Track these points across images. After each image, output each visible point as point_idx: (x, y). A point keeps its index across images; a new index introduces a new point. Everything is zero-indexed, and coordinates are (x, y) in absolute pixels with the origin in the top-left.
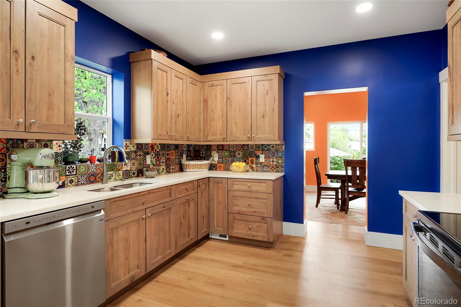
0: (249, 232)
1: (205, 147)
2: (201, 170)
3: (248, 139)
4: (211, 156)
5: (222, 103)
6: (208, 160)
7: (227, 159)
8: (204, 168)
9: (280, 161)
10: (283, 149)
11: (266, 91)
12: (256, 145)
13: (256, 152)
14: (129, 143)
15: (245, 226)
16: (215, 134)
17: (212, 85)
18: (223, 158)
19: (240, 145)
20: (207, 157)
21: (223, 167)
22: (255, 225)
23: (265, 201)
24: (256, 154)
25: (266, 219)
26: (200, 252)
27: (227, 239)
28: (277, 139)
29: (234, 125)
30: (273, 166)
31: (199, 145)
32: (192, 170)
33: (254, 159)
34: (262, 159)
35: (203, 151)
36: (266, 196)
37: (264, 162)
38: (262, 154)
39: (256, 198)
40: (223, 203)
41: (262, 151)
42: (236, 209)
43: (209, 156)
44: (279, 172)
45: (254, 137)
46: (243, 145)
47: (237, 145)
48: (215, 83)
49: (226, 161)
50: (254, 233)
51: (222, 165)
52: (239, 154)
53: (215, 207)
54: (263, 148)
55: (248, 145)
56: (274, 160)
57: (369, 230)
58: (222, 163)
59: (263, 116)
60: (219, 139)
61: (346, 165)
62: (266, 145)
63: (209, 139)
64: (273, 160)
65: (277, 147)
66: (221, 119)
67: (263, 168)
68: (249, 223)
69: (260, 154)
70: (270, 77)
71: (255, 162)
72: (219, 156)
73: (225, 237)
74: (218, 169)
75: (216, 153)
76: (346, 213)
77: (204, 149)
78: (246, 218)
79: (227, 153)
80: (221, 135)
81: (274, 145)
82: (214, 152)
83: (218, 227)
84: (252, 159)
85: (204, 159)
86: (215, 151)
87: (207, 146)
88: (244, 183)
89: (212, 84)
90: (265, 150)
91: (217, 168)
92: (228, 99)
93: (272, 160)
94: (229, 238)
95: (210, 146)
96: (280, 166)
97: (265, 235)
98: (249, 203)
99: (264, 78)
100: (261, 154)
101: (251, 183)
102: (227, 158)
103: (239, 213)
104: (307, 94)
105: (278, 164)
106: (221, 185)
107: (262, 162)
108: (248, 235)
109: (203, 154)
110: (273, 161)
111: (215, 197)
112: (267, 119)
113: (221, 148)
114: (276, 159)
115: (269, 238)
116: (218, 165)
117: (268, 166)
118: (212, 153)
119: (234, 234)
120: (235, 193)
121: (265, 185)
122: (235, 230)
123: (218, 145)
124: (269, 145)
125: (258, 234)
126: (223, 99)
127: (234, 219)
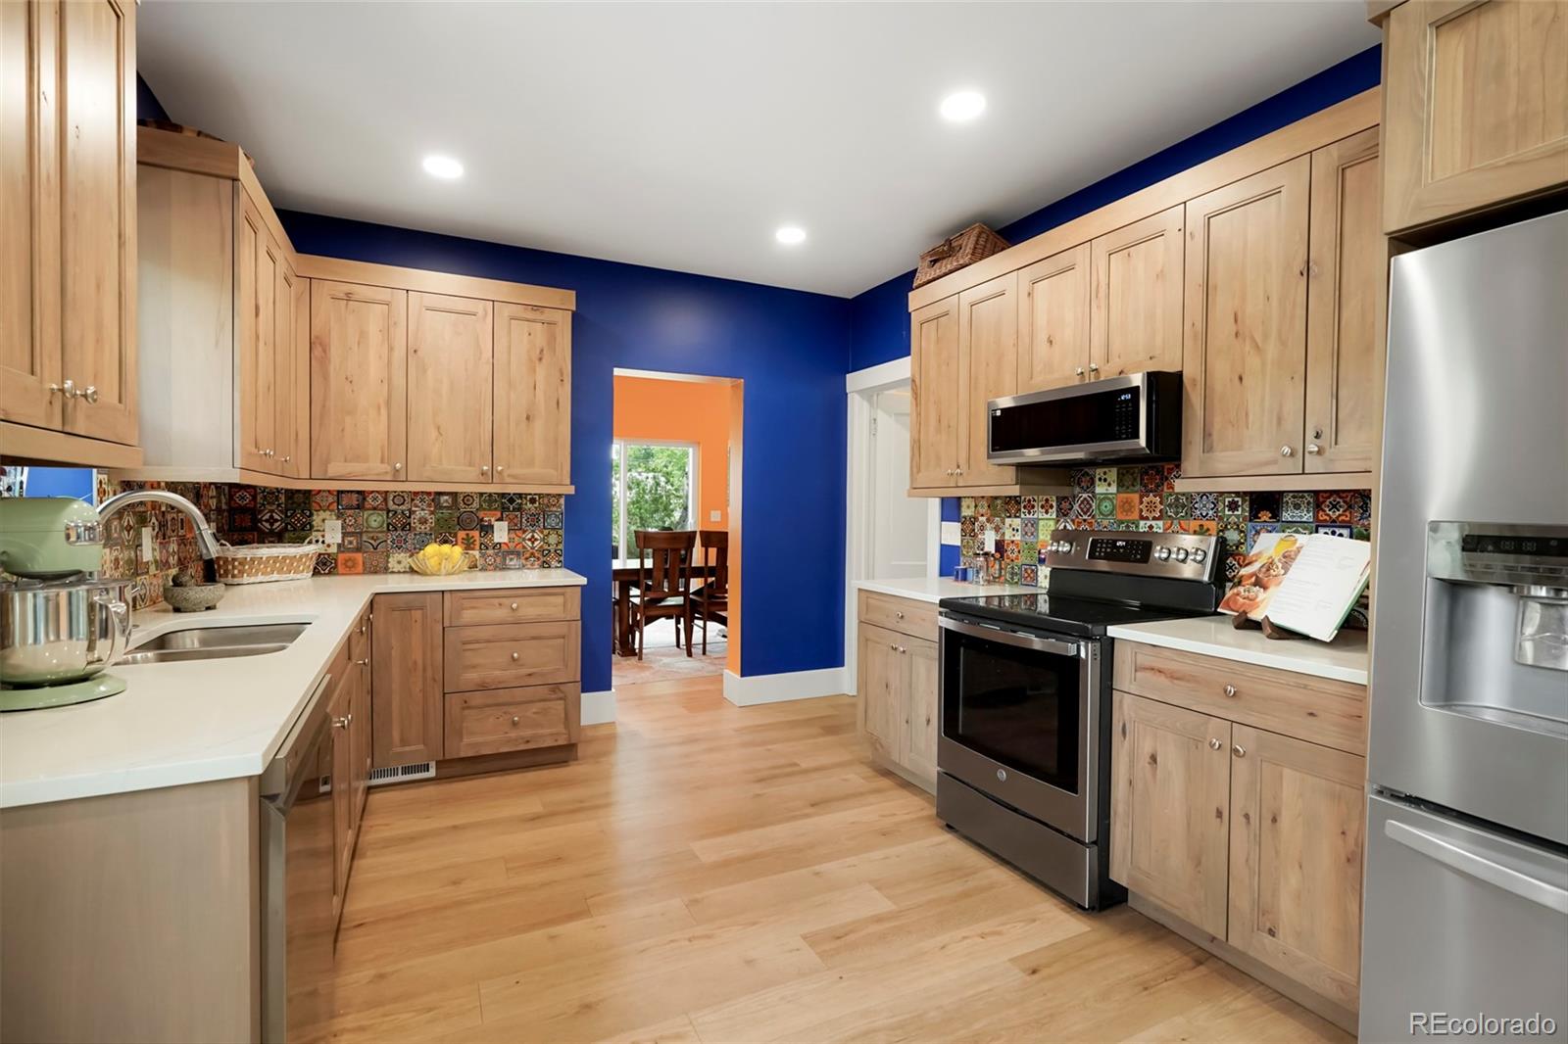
0: (515, 734)
1: (283, 499)
2: (292, 575)
3: (482, 479)
4: (312, 527)
5: (389, 363)
6: (300, 540)
7: (378, 538)
8: (301, 568)
9: (553, 539)
10: (560, 507)
11: (538, 352)
12: (481, 494)
13: (481, 514)
14: (106, 476)
15: (501, 719)
16: (359, 459)
17: (350, 298)
18: (361, 533)
19: (429, 494)
20: (297, 532)
21: (361, 563)
22: (533, 711)
23: (562, 640)
24: (482, 520)
25: (562, 687)
26: (387, 825)
27: (432, 773)
28: (568, 481)
29: (434, 434)
30: (532, 554)
32: (260, 578)
33: (476, 534)
34: (501, 533)
35: (272, 511)
36: (561, 629)
37: (506, 541)
38: (500, 519)
39: (534, 638)
40: (424, 670)
41: (499, 515)
42: (473, 676)
43: (303, 529)
44: (550, 567)
45: (500, 473)
46: (439, 493)
47: (425, 494)
48: (362, 292)
49: (375, 544)
50: (528, 733)
51: (359, 557)
52: (424, 520)
53: (396, 686)
54: (508, 504)
55: (455, 494)
56: (536, 536)
57: (742, 676)
58: (358, 549)
59: (528, 418)
60: (378, 474)
61: (642, 545)
62: (514, 494)
63: (331, 473)
64: (533, 536)
65: (546, 501)
66: (384, 412)
67: (501, 558)
68: (511, 709)
69: (493, 519)
70: (548, 315)
71: (478, 543)
72: (343, 528)
73: (427, 768)
74: (340, 568)
75: (334, 517)
76: (640, 659)
77: (279, 505)
78: (503, 696)
79: (379, 519)
80: (382, 462)
81: (537, 497)
82: (323, 515)
83: (404, 742)
84: (467, 535)
85: (279, 538)
86: (328, 513)
87: (291, 494)
88: (496, 601)
89: (347, 294)
90: (508, 510)
91: (336, 567)
92: (412, 351)
93: (529, 536)
94: (438, 769)
95: (307, 493)
96: (552, 551)
97: (561, 729)
98: (515, 655)
99: (531, 315)
100: (497, 520)
101: (518, 600)
102: (380, 535)
103: (483, 687)
104: (617, 372)
105: (546, 547)
106: (417, 614)
107: (500, 544)
108: (509, 741)
109: (272, 521)
110: (533, 540)
111: (395, 654)
112: (539, 425)
113: (352, 501)
114: (542, 533)
115: (569, 735)
116: (342, 557)
117: (518, 554)
118: (315, 517)
119: (463, 755)
120: (469, 634)
121: (560, 600)
122: (466, 740)
123: (340, 492)
124: (520, 496)
125: (541, 731)
126: (391, 349)
127: (466, 706)
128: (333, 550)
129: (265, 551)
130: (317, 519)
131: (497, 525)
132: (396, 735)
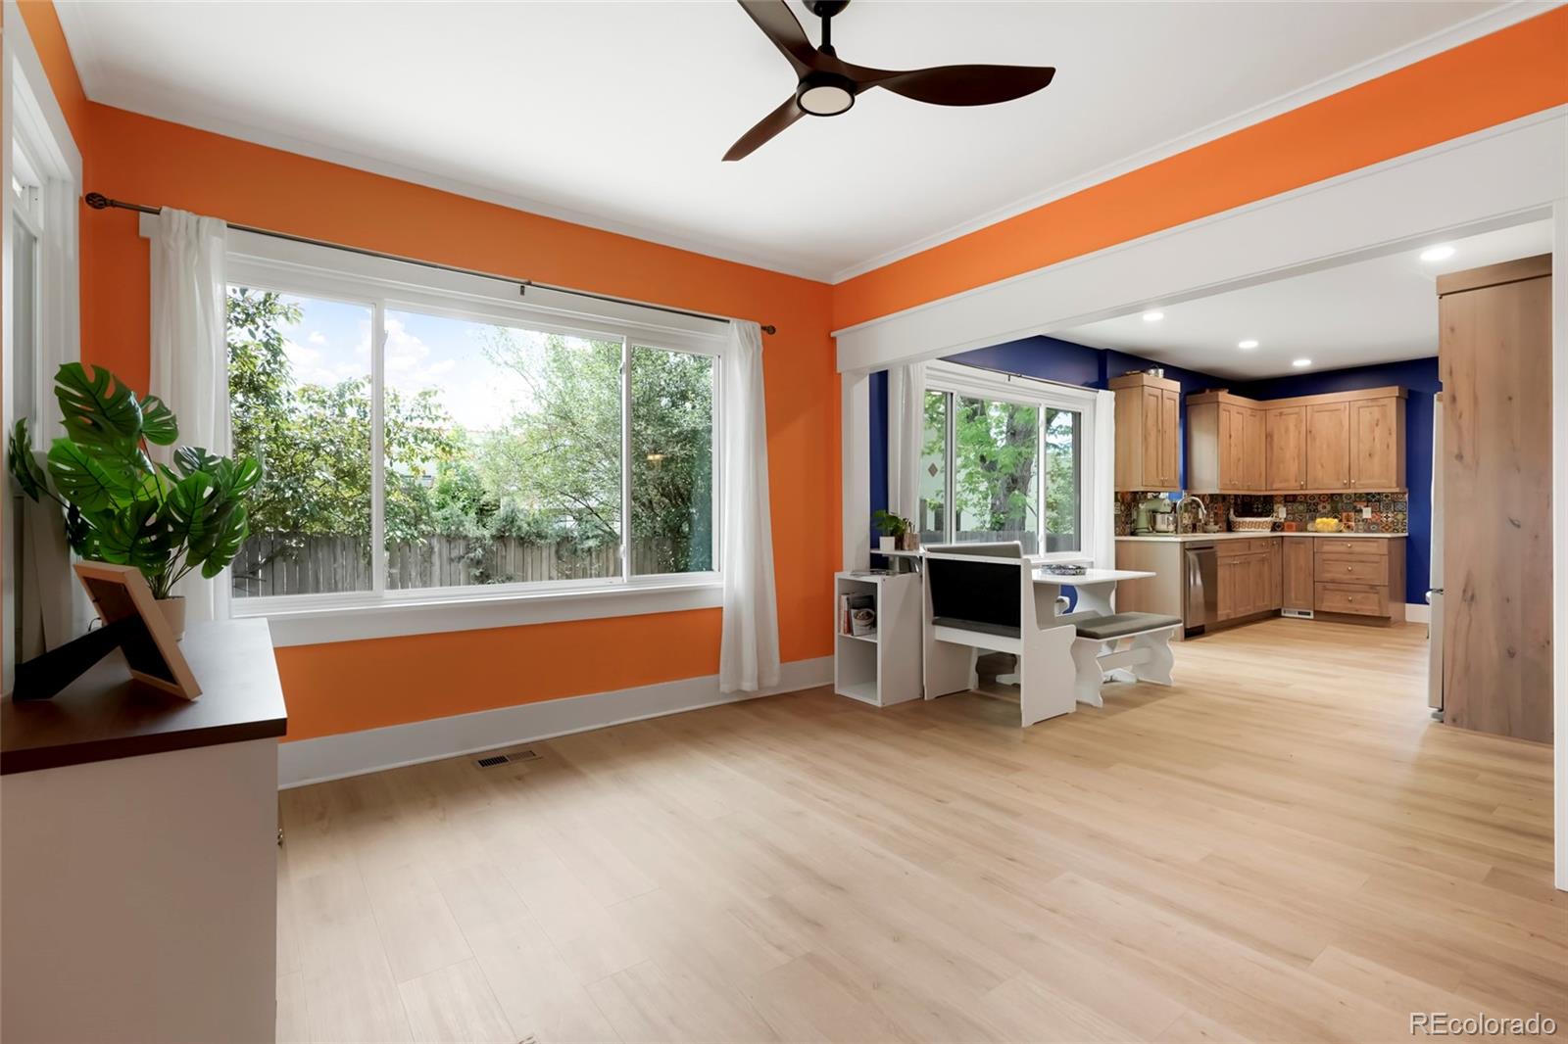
0: (1349, 605)
1: (1262, 498)
2: (1260, 528)
3: (1344, 487)
4: (1274, 510)
5: (1299, 439)
6: (1268, 516)
7: (1302, 516)
8: (1263, 526)
9: (1401, 516)
10: (1405, 499)
11: (1376, 421)
12: (1355, 494)
13: (1355, 504)
14: (1187, 493)
15: (1343, 597)
16: (1286, 481)
17: (1281, 414)
18: (1295, 513)
19: (1328, 494)
20: (1267, 513)
21: (1294, 527)
22: (1359, 596)
23: (1376, 564)
24: (1356, 507)
25: (1377, 587)
27: (1311, 616)
28: (1394, 485)
29: (1319, 467)
30: (1387, 524)
31: (1251, 496)
32: (1246, 529)
33: (1353, 513)
34: (1367, 513)
35: (1258, 504)
36: (1376, 559)
37: (1370, 518)
38: (1367, 506)
39: (1360, 561)
40: (1305, 569)
41: (1366, 503)
42: (1328, 576)
43: (1270, 512)
44: (1398, 532)
45: (1354, 483)
46: (1332, 495)
47: (1321, 495)
48: (1285, 411)
49: (1301, 518)
50: (1358, 607)
51: (1294, 524)
52: (1324, 507)
53: (1293, 574)
54: (1370, 499)
55: (1341, 495)
56: (1389, 515)
58: (1293, 521)
59: (1370, 455)
60: (1293, 487)
62: (1375, 493)
63: (1275, 487)
64: (1387, 515)
65: (1396, 496)
66: (1296, 460)
67: (1369, 526)
68: (1349, 594)
69: (1362, 506)
70: (1386, 401)
71: (1354, 518)
72: (1287, 511)
73: (1309, 614)
74: (1287, 527)
75: (1283, 506)
77: (1260, 501)
78: (1343, 587)
79: (1303, 507)
80: (1296, 481)
81: (1390, 494)
82: (1279, 505)
83: (1296, 599)
84: (1348, 514)
85: (1260, 515)
87: (1265, 497)
88: (1338, 542)
90: (1371, 501)
91: (1283, 528)
92: (1309, 432)
93: (1385, 515)
94: (1314, 615)
95: (1272, 496)
96: (1400, 523)
97: (1377, 608)
98: (1349, 568)
99: (1372, 404)
100: (1364, 507)
101: (1351, 542)
102: (1303, 514)
103: (1333, 581)
105: (1396, 521)
106: (1302, 546)
107: (1366, 519)
108: (1347, 608)
109: (1258, 508)
110: (1387, 517)
111: (1292, 562)
112: (1376, 459)
113: (1289, 500)
114: (1394, 513)
115: (1382, 611)
116: (1286, 524)
117: (1378, 524)
119: (1323, 610)
120: (1326, 556)
121: (1375, 544)
122: (1325, 604)
123: (1286, 496)
124: (1379, 494)
125: (1364, 607)
126: (1299, 432)
127: (1325, 589)
128: (1282, 520)
129: (1248, 519)
130: (1275, 507)
131: (1364, 510)
132: (1293, 596)
